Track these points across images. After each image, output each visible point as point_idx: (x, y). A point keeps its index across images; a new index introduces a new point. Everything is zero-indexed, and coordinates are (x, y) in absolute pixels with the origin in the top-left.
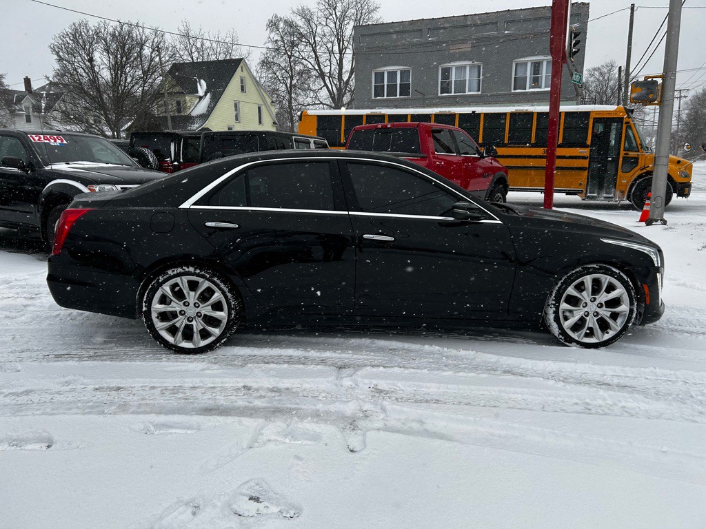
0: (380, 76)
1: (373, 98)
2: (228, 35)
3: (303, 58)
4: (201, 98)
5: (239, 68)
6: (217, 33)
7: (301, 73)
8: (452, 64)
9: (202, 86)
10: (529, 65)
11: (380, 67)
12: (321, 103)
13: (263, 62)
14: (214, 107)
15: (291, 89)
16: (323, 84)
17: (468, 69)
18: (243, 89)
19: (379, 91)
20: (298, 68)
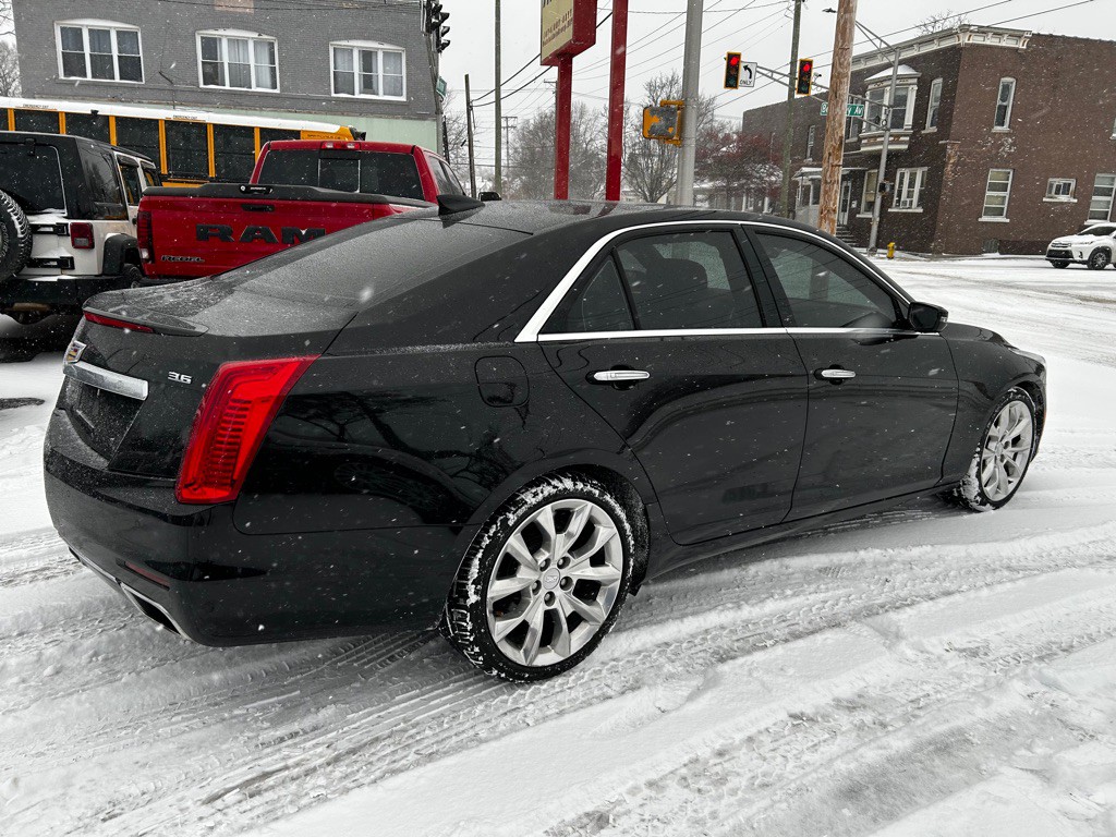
0: (73, 36)
1: (62, 77)
8: (221, 32)
10: (356, 54)
11: (72, 18)
17: (251, 45)
19: (74, 64)
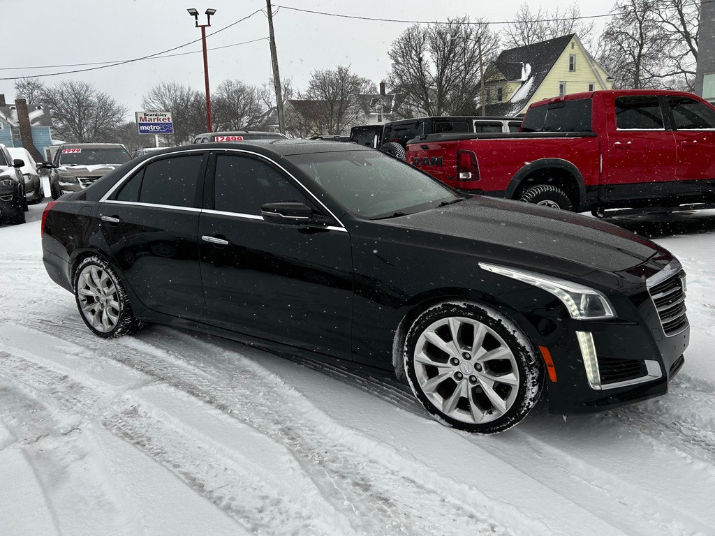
2: (568, 11)
3: (664, 21)
4: (523, 83)
5: (570, 45)
6: (556, 11)
7: (654, 40)
9: (527, 70)
12: (683, 71)
13: (607, 33)
14: (535, 91)
15: (639, 59)
16: (689, 48)
18: (572, 68)
20: (650, 34)
